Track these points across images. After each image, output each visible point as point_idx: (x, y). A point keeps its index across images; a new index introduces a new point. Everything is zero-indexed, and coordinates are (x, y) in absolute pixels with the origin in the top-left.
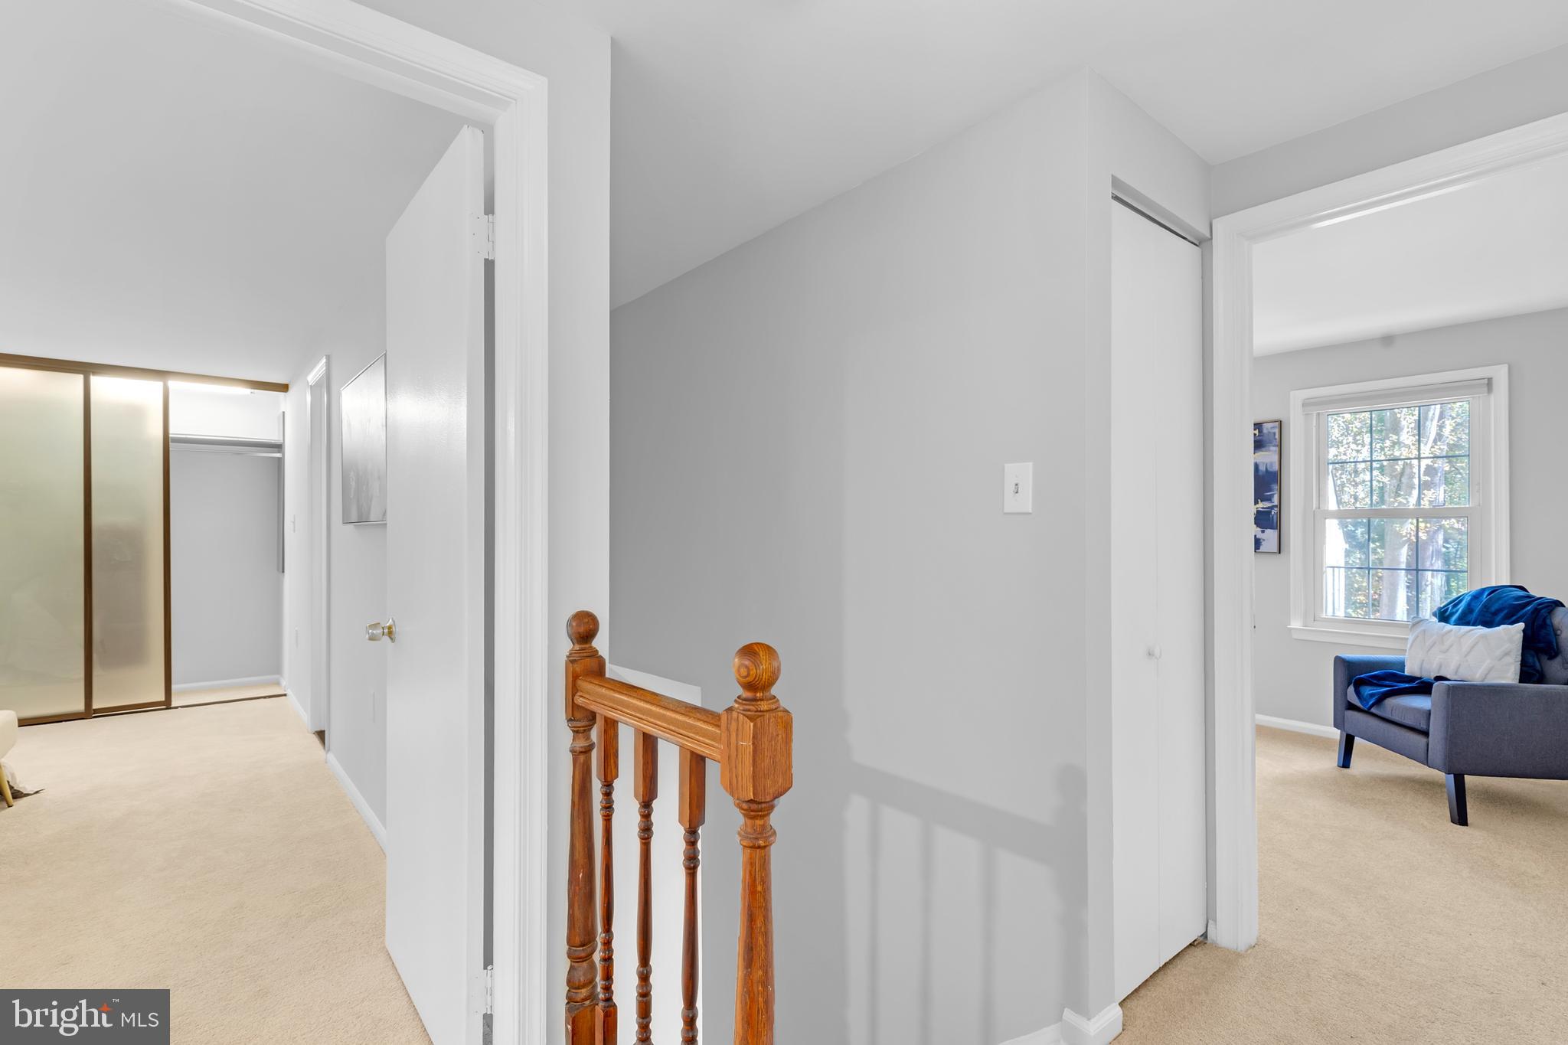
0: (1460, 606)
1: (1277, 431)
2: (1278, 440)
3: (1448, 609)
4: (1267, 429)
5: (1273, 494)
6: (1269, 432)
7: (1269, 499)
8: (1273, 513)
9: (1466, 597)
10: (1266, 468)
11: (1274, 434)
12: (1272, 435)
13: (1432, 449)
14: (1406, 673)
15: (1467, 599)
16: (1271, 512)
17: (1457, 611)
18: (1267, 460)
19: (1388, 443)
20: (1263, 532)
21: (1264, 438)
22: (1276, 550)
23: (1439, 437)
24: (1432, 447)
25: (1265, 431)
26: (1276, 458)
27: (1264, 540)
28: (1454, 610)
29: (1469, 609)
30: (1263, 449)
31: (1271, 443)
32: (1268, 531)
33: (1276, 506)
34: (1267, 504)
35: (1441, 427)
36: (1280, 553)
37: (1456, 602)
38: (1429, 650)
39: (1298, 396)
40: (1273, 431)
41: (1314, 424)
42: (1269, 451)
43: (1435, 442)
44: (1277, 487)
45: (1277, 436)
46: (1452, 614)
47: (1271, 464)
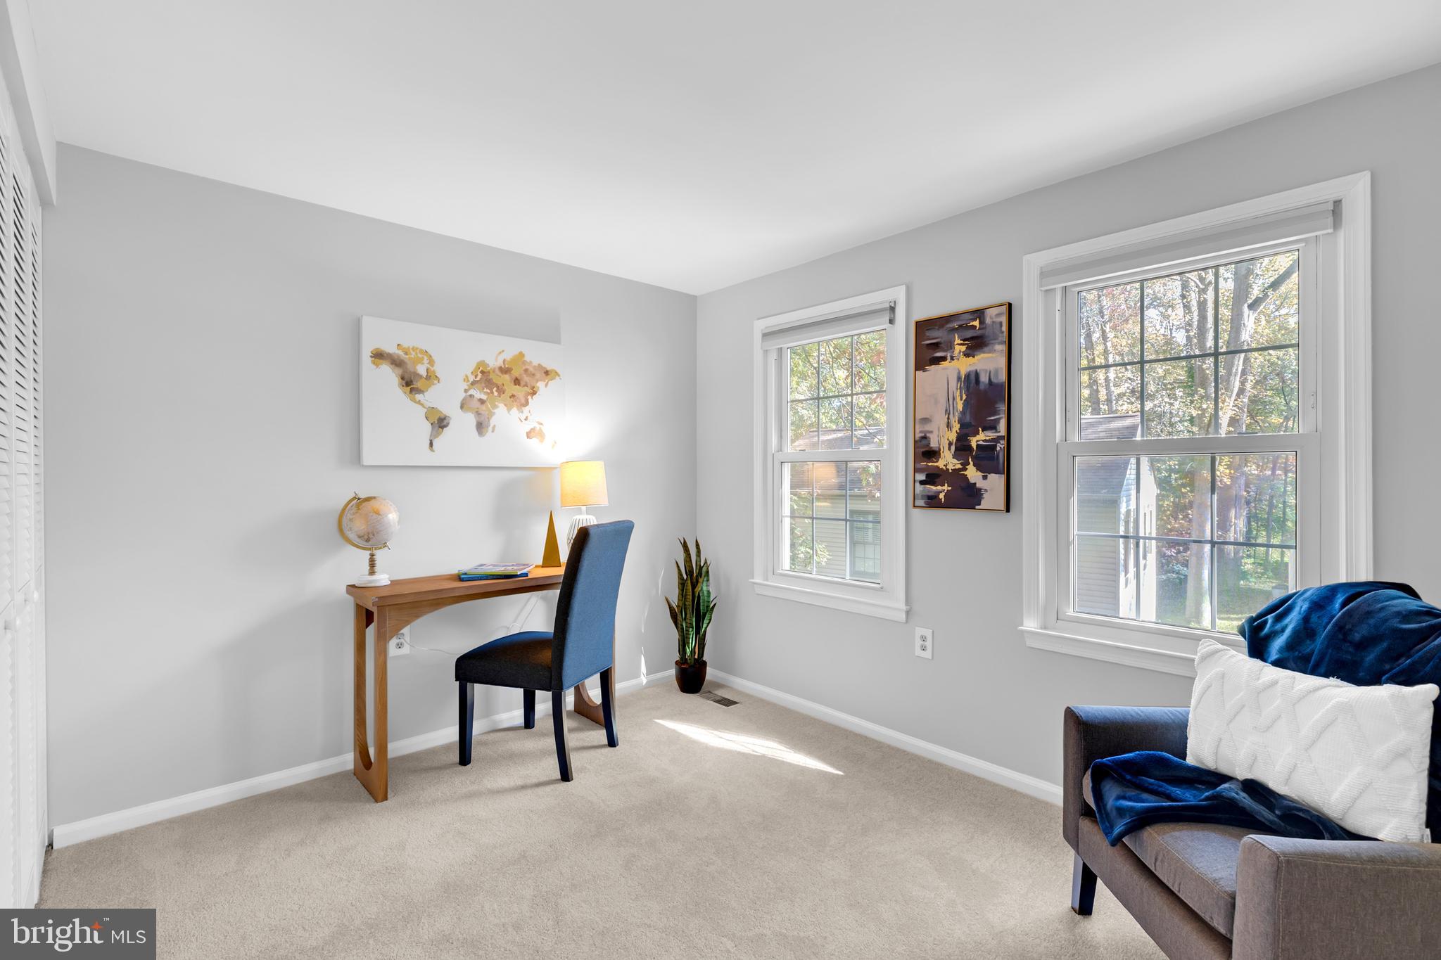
0: (1287, 621)
1: (1004, 319)
2: (1006, 334)
3: (1265, 622)
4: (991, 318)
5: (999, 419)
6: (993, 322)
7: (993, 427)
8: (998, 449)
9: (1299, 603)
10: (990, 379)
11: (1001, 324)
12: (998, 326)
13: (1236, 402)
14: (1190, 760)
15: (1301, 607)
16: (995, 446)
17: (1283, 630)
18: (990, 366)
19: (1196, 397)
20: (985, 478)
21: (988, 332)
22: (1002, 506)
23: (1241, 391)
24: (1236, 400)
25: (988, 321)
26: (1002, 362)
27: (986, 490)
28: (1278, 627)
29: (1306, 631)
30: (986, 349)
31: (995, 339)
32: (992, 477)
33: (1002, 438)
34: (990, 435)
35: (1243, 383)
36: (1008, 510)
37: (1281, 608)
38: (1231, 722)
39: (1035, 262)
40: (998, 320)
41: (1058, 307)
42: (994, 351)
43: (1238, 395)
44: (1003, 407)
45: (1005, 328)
46: (1273, 635)
47: (997, 371)
